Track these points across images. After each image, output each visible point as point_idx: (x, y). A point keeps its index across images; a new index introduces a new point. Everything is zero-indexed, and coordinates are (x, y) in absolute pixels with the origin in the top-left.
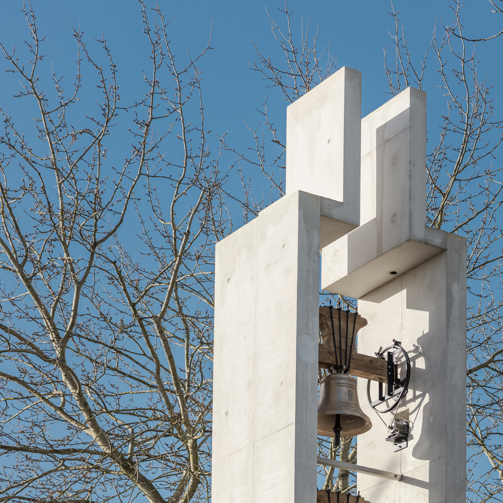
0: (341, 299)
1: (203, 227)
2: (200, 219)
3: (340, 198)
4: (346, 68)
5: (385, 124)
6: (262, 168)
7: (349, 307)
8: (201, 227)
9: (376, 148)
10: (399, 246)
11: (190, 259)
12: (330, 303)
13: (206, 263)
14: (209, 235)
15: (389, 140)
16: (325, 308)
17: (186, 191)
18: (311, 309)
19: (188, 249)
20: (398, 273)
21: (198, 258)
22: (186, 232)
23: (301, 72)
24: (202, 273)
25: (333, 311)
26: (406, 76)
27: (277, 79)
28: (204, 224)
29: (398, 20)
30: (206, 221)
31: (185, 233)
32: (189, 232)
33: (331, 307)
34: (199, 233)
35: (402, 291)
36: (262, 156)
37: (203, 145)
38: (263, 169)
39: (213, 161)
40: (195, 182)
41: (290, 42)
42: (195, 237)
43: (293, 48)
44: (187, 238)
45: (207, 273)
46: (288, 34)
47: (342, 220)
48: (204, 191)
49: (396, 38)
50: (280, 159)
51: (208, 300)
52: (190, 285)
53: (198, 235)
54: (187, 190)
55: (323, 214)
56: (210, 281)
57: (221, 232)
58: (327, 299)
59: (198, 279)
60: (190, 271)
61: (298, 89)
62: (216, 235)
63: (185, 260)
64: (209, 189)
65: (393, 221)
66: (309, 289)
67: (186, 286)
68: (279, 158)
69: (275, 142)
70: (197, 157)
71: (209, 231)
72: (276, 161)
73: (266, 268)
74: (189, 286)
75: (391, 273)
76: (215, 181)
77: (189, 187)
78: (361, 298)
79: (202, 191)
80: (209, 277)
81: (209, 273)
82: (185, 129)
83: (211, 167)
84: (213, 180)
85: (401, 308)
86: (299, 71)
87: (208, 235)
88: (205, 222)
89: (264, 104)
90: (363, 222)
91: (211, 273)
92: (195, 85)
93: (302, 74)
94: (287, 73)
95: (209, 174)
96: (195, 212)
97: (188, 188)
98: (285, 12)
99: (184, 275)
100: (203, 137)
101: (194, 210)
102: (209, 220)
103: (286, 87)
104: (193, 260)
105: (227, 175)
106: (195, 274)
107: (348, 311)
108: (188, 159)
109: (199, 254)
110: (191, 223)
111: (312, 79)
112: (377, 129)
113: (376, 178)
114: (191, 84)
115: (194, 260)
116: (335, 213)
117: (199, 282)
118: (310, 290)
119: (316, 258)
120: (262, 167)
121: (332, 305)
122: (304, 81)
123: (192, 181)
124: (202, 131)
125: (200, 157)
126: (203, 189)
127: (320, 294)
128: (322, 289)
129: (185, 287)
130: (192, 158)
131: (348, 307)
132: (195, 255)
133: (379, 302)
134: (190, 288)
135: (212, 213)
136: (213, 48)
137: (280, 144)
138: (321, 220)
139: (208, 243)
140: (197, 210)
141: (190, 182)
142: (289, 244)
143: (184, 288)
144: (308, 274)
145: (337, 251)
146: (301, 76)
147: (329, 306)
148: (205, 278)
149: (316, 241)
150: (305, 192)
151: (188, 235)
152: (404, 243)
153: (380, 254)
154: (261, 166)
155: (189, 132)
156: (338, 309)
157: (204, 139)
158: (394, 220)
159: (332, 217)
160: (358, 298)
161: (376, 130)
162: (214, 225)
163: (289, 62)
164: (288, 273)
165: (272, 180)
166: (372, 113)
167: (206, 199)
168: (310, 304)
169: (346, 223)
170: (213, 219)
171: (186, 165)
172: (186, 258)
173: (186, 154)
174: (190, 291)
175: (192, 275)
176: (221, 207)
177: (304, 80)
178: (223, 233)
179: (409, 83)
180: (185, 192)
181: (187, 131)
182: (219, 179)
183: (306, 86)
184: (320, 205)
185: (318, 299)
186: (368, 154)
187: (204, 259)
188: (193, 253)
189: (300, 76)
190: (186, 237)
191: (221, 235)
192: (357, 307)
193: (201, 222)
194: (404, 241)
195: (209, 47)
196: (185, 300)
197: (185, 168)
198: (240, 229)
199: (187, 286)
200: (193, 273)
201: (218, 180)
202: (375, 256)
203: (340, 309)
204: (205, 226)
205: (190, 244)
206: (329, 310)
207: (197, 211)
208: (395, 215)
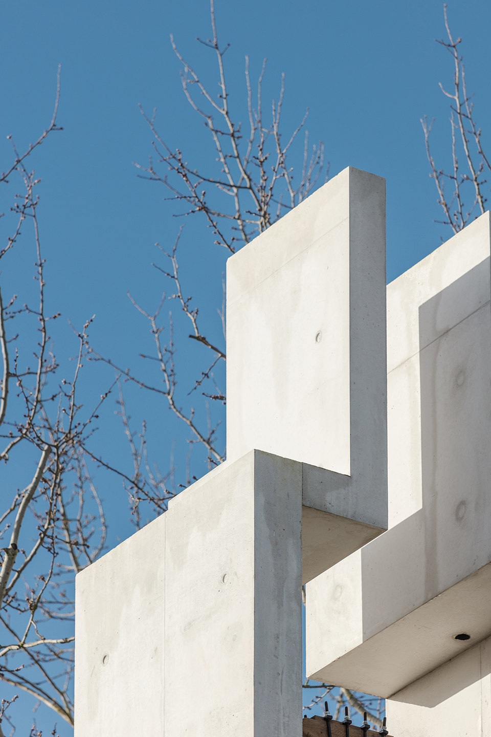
0: (347, 697)
1: (45, 535)
2: (38, 517)
3: (343, 467)
4: (351, 171)
5: (439, 296)
6: (171, 398)
7: (368, 719)
8: (40, 534)
9: (418, 350)
10: (474, 574)
11: (16, 608)
12: (327, 710)
13: (52, 617)
14: (57, 554)
15: (447, 331)
16: (316, 722)
17: (7, 452)
18: (284, 723)
19: (12, 586)
20: (471, 636)
21: (34, 607)
22: (10, 547)
23: (250, 180)
24: (42, 641)
25: (333, 728)
26: (478, 184)
27: (197, 197)
28: (48, 528)
29: (460, 58)
30: (52, 521)
31: (7, 550)
32: (15, 546)
33: (328, 719)
34: (36, 550)
35: (482, 679)
36: (169, 372)
37: (43, 347)
38: (173, 402)
39: (65, 382)
40: (26, 433)
41: (224, 113)
42: (28, 558)
43: (232, 125)
44: (11, 561)
45: (54, 641)
46: (221, 96)
47: (349, 517)
48: (49, 452)
49: (456, 98)
50: (208, 377)
51: (56, 704)
52: (18, 670)
53: (35, 553)
54: (9, 450)
55: (308, 504)
56: (59, 658)
57: (84, 545)
58: (317, 697)
59: (35, 655)
60: (15, 635)
61: (243, 218)
62: (72, 552)
63: (6, 610)
64: (57, 447)
65: (459, 519)
66: (280, 677)
67: (9, 671)
68: (207, 375)
69: (198, 338)
70: (29, 373)
71: (57, 543)
72: (199, 383)
73: (185, 630)
74: (16, 672)
75: (456, 638)
76: (70, 430)
77: (14, 444)
78: (393, 696)
79: (44, 453)
80: (57, 650)
81: (59, 641)
82: (4, 312)
83: (60, 398)
84: (64, 428)
85: (480, 719)
86: (246, 177)
87: (55, 554)
88: (49, 524)
89: (171, 254)
90: (393, 521)
91: (62, 641)
92: (26, 211)
93: (252, 184)
94: (219, 183)
95: (56, 413)
96: (28, 501)
97: (12, 445)
98: (214, 45)
99: (5, 647)
100: (44, 328)
101: (26, 495)
102: (58, 519)
103: (219, 215)
104: (23, 612)
105: (95, 414)
106: (28, 643)
107: (366, 728)
108: (10, 379)
109: (36, 596)
110: (19, 525)
111: (272, 195)
112: (420, 308)
113: (420, 419)
114: (18, 210)
115: (25, 611)
116: (333, 500)
117: (37, 662)
118: (282, 681)
119: (294, 605)
120: (169, 397)
121: (330, 713)
122: (258, 201)
123: (20, 430)
124: (42, 314)
125: (37, 374)
126: (46, 447)
127: (303, 686)
128: (307, 676)
129: (7, 675)
130: (18, 377)
131: (365, 719)
132: (28, 600)
133: (431, 705)
134: (16, 675)
135: (62, 502)
136: (61, 129)
137: (207, 343)
138: (303, 516)
139: (56, 571)
140: (34, 496)
141: (16, 433)
142: (236, 574)
143: (5, 676)
144: (278, 642)
145: (338, 587)
146: (250, 188)
147: (324, 715)
148: (48, 652)
149: (293, 566)
150: (268, 454)
151: (14, 555)
152: (483, 567)
153: (433, 594)
154: (169, 394)
155: (12, 317)
156: (343, 724)
157: (45, 332)
158: (460, 514)
159: (327, 510)
160: (387, 696)
161: (418, 309)
162: (68, 530)
163: (222, 160)
164: (234, 640)
165: (192, 425)
166: (409, 271)
167: (49, 469)
168: (282, 712)
169: (357, 523)
170: (64, 515)
171: (7, 392)
172: (8, 608)
173: (8, 369)
174: (16, 683)
175: (21, 647)
176: (81, 488)
177: (256, 197)
178: (88, 547)
179: (486, 200)
180: (4, 456)
181: (8, 316)
182: (79, 424)
183: (260, 210)
184: (300, 484)
185: (301, 700)
186: (402, 364)
187: (47, 607)
188: (22, 596)
189: (246, 188)
190: (9, 559)
191: (81, 551)
192: (385, 719)
193: (40, 523)
194: (483, 565)
195: (54, 125)
196: (6, 704)
197: (5, 399)
198: (128, 541)
199: (11, 672)
200: (24, 643)
201: (76, 427)
202: (422, 599)
203: (347, 724)
204: (49, 533)
205: (17, 574)
206: (324, 725)
207: (33, 499)
208: (463, 503)
